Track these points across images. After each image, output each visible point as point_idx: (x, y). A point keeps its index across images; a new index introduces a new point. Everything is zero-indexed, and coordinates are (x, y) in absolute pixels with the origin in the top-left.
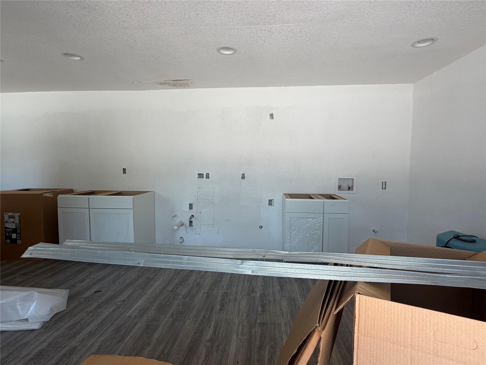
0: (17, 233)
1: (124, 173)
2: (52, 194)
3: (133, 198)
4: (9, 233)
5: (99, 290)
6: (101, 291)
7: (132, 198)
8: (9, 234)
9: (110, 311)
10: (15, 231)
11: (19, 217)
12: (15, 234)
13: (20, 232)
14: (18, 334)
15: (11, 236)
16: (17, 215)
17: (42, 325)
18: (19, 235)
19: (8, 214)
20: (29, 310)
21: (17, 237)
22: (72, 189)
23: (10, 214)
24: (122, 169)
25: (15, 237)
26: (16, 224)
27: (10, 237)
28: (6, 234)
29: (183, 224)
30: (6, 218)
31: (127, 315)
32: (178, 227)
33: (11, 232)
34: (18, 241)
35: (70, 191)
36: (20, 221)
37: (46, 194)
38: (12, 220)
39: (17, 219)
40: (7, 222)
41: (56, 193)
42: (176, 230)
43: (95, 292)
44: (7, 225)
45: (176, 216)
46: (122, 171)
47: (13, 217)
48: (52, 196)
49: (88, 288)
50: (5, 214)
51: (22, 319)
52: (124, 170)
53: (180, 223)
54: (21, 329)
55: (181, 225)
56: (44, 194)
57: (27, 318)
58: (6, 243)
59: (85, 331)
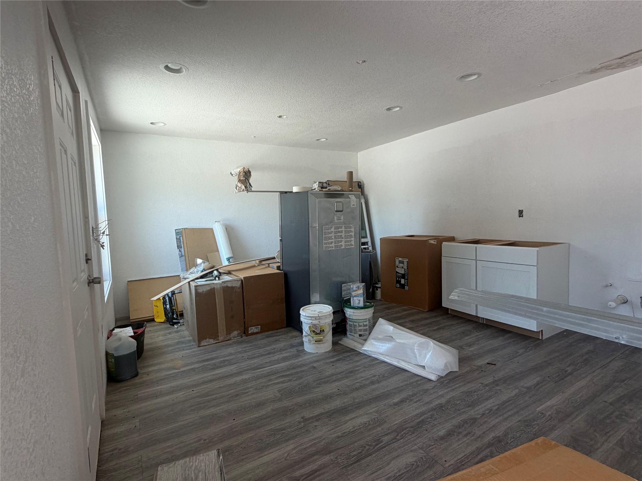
0: (405, 279)
1: (520, 217)
2: (436, 241)
3: (538, 251)
4: (399, 277)
5: (493, 363)
6: (495, 365)
7: (536, 251)
8: (399, 279)
9: (512, 395)
10: (403, 276)
11: (408, 263)
12: (404, 280)
13: (408, 278)
14: (417, 378)
15: (401, 280)
16: (406, 261)
17: (438, 378)
18: (406, 281)
19: (398, 259)
20: (425, 358)
21: (405, 283)
22: (454, 237)
23: (400, 259)
24: (518, 211)
25: (404, 283)
26: (405, 269)
27: (398, 282)
28: (396, 279)
29: (627, 301)
30: (397, 263)
31: (538, 409)
32: (618, 305)
33: (401, 277)
34: (406, 287)
35: (452, 239)
36: (407, 267)
37: (431, 241)
38: (401, 265)
39: (406, 264)
40: (397, 267)
41: (441, 240)
42: (612, 308)
43: (488, 364)
44: (398, 270)
45: (611, 285)
46: (517, 214)
47: (403, 262)
48: (436, 243)
49: (480, 356)
50: (397, 259)
51: (420, 364)
52: (521, 212)
53: (621, 299)
54: (419, 374)
55: (623, 301)
56: (429, 240)
57: (423, 365)
58: (396, 287)
59: (483, 405)
